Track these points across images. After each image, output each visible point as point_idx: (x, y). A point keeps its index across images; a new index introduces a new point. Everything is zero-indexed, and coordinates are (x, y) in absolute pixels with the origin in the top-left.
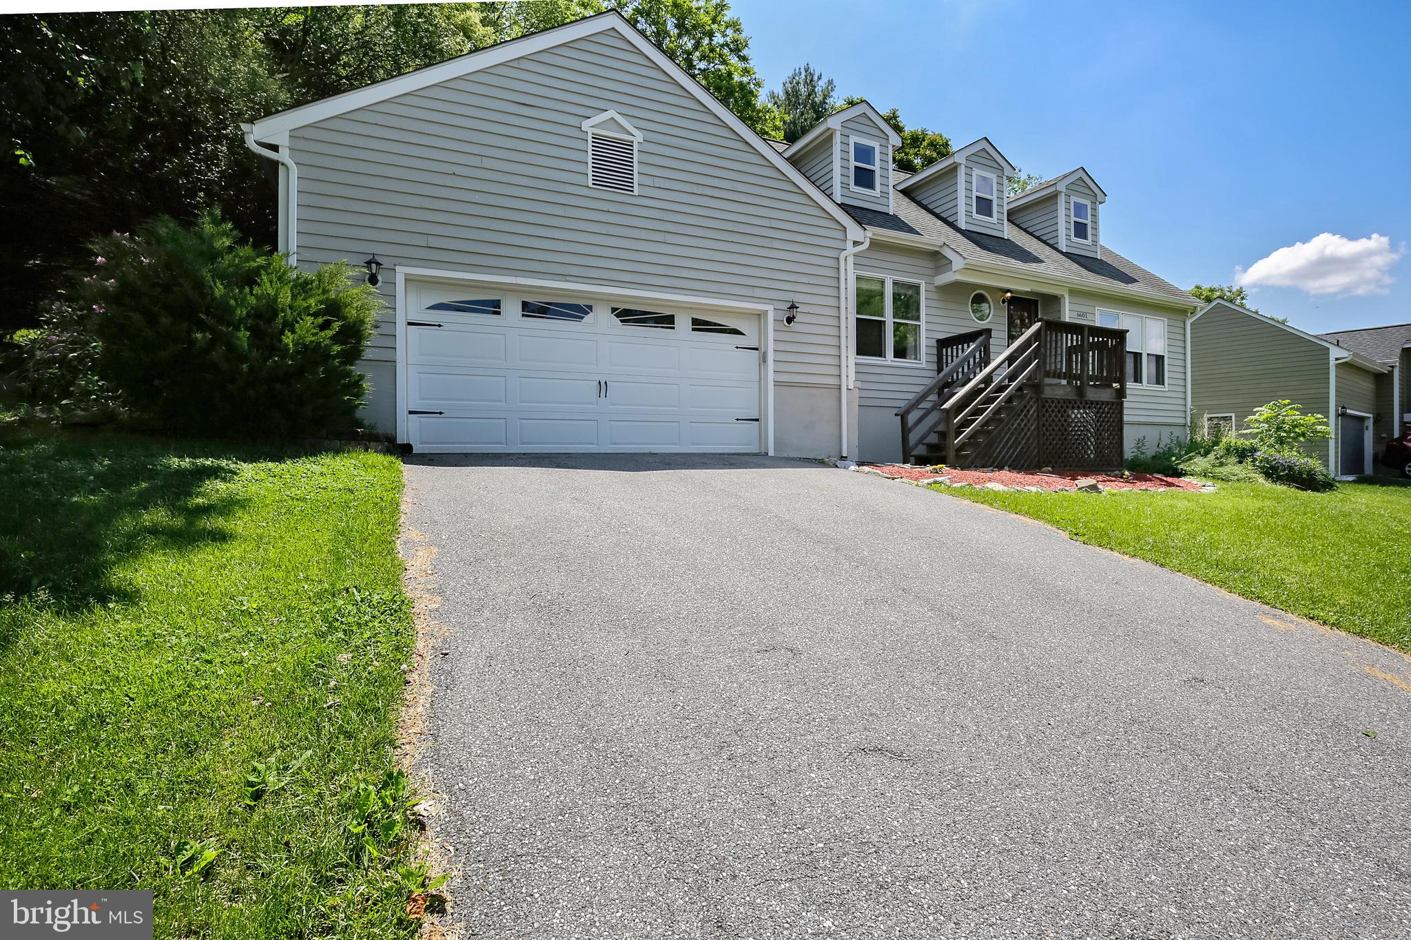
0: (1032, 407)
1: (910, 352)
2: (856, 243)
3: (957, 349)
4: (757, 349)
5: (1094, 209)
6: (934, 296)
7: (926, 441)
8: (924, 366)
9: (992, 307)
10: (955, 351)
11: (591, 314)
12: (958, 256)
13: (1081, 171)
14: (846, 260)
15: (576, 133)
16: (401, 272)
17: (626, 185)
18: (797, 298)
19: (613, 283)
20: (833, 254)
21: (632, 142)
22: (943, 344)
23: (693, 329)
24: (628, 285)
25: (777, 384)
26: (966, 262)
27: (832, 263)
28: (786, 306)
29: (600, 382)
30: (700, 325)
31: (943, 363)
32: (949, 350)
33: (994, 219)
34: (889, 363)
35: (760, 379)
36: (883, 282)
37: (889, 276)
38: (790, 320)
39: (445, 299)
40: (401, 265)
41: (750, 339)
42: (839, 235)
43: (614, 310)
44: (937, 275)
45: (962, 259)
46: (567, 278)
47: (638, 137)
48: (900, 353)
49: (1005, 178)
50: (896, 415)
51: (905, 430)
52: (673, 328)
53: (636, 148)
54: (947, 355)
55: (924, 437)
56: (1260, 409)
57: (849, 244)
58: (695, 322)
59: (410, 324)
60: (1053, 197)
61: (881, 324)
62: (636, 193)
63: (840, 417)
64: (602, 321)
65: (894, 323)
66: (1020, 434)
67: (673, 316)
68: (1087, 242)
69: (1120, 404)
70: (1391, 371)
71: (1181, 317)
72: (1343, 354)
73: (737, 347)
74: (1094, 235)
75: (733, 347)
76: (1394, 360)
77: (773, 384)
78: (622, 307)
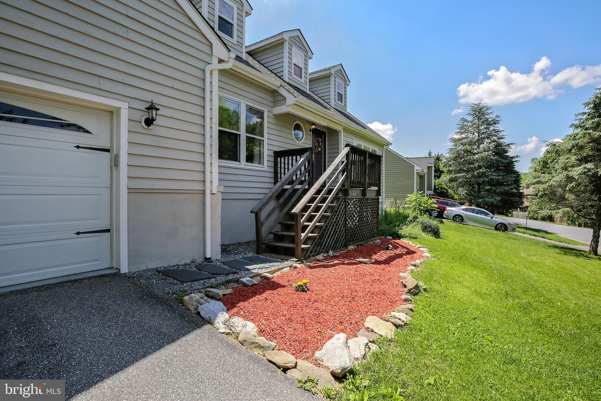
0: (343, 205)
1: (256, 158)
2: (221, 61)
3: (288, 159)
4: (108, 151)
5: (345, 88)
6: (272, 121)
7: (273, 231)
8: (266, 169)
9: (304, 133)
10: (286, 160)
12: (291, 95)
13: (340, 65)
14: (211, 74)
18: (158, 100)
20: (201, 65)
22: (278, 154)
25: (131, 191)
26: (296, 99)
27: (199, 74)
28: (143, 106)
31: (277, 167)
32: (283, 159)
33: (302, 80)
34: (243, 166)
35: (112, 184)
36: (239, 105)
37: (244, 102)
38: (149, 122)
41: (97, 140)
42: (206, 49)
44: (275, 106)
45: (293, 97)
48: (250, 158)
49: (308, 57)
50: (251, 212)
51: (258, 225)
54: (281, 163)
55: (272, 228)
56: (410, 195)
57: (215, 61)
60: (328, 77)
61: (236, 137)
63: (204, 219)
65: (246, 136)
66: (337, 225)
68: (343, 104)
69: (378, 199)
70: (425, 175)
71: (382, 149)
72: (419, 168)
73: (78, 147)
74: (345, 101)
75: (72, 147)
76: (426, 171)
77: (126, 191)
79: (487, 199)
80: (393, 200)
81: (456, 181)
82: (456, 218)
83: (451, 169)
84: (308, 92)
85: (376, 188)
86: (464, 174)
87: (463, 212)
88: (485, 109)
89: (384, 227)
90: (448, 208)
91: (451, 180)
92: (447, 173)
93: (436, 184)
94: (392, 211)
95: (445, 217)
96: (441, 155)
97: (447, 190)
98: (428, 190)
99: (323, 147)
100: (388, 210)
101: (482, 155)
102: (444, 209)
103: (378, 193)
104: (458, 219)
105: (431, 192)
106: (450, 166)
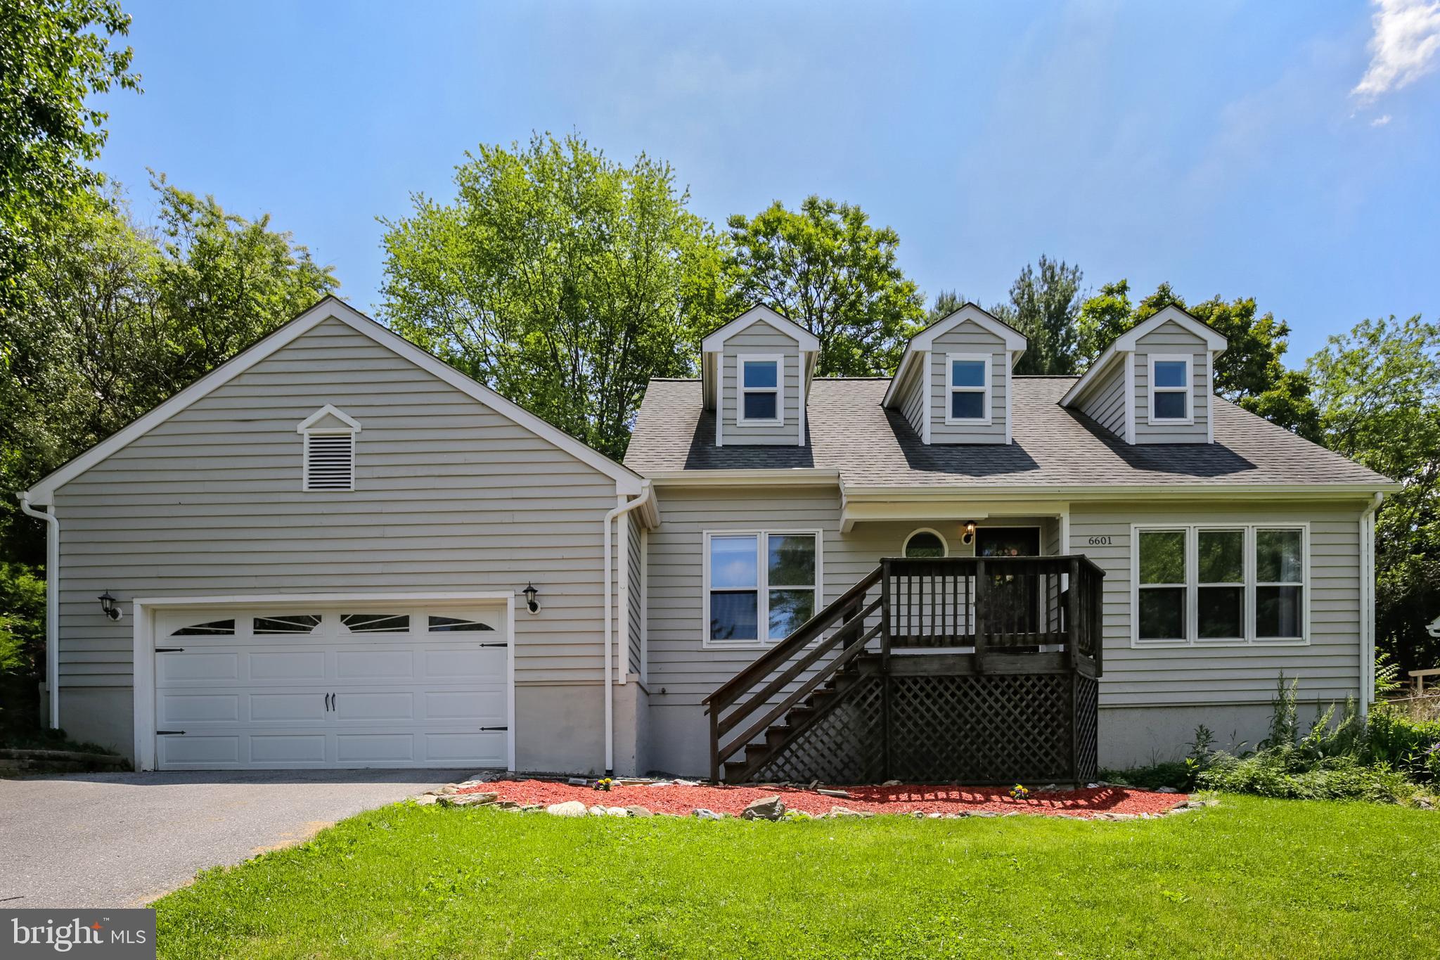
2: (630, 498)
4: (504, 646)
6: (840, 547)
9: (946, 550)
11: (320, 624)
14: (613, 521)
15: (291, 438)
16: (137, 603)
17: (342, 482)
18: (532, 578)
19: (325, 590)
20: (598, 516)
21: (350, 434)
23: (431, 630)
25: (518, 685)
29: (328, 696)
30: (437, 623)
33: (987, 420)
34: (764, 645)
37: (763, 530)
38: (533, 607)
39: (187, 625)
40: (137, 597)
41: (497, 636)
42: (606, 491)
43: (343, 617)
46: (282, 590)
47: (356, 426)
49: (1008, 353)
52: (408, 630)
53: (353, 436)
57: (622, 501)
58: (433, 620)
59: (158, 651)
60: (1122, 364)
62: (354, 488)
64: (332, 631)
65: (773, 591)
67: (407, 618)
68: (1186, 421)
73: (483, 645)
75: (477, 646)
77: (513, 684)
78: (352, 613)
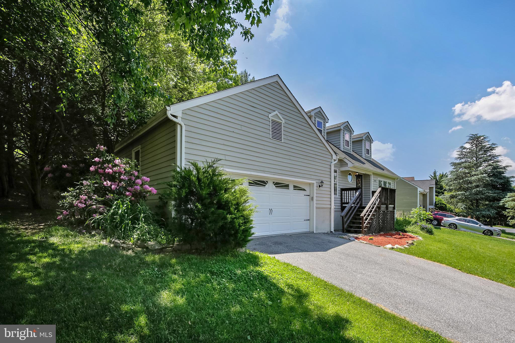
0: (378, 214)
2: (335, 160)
4: (310, 196)
5: (371, 145)
6: (340, 174)
8: (338, 197)
10: (348, 192)
11: (267, 184)
12: (351, 163)
15: (267, 118)
17: (280, 139)
18: (322, 179)
19: (276, 174)
21: (281, 123)
22: (342, 190)
23: (294, 189)
24: (281, 175)
25: (317, 208)
26: (354, 165)
27: (329, 167)
28: (319, 181)
29: (270, 209)
30: (296, 188)
31: (342, 196)
33: (349, 148)
35: (310, 206)
38: (320, 186)
41: (307, 193)
42: (330, 157)
43: (274, 182)
45: (352, 164)
46: (265, 172)
47: (283, 121)
49: (351, 134)
50: (341, 216)
51: (343, 221)
52: (288, 189)
53: (283, 124)
54: (344, 193)
55: (348, 223)
56: (414, 209)
57: (333, 161)
58: (295, 187)
62: (283, 141)
63: (330, 218)
64: (270, 186)
66: (375, 223)
67: (288, 185)
68: (369, 155)
69: (394, 211)
70: (427, 194)
71: (394, 181)
72: (421, 190)
73: (305, 195)
74: (371, 153)
75: (303, 195)
76: (428, 191)
78: (276, 181)
79: (483, 212)
80: (401, 212)
81: (456, 197)
82: (451, 226)
83: (451, 188)
84: (352, 153)
85: (393, 206)
86: (463, 192)
87: (457, 221)
88: (482, 138)
89: (396, 227)
90: (445, 219)
91: (452, 197)
92: (448, 191)
93: (437, 200)
94: (401, 219)
95: (443, 225)
96: (446, 174)
97: (445, 205)
98: (430, 205)
99: (361, 183)
100: (399, 218)
101: (478, 177)
102: (442, 220)
103: (394, 208)
104: (453, 226)
105: (433, 207)
106: (451, 185)
